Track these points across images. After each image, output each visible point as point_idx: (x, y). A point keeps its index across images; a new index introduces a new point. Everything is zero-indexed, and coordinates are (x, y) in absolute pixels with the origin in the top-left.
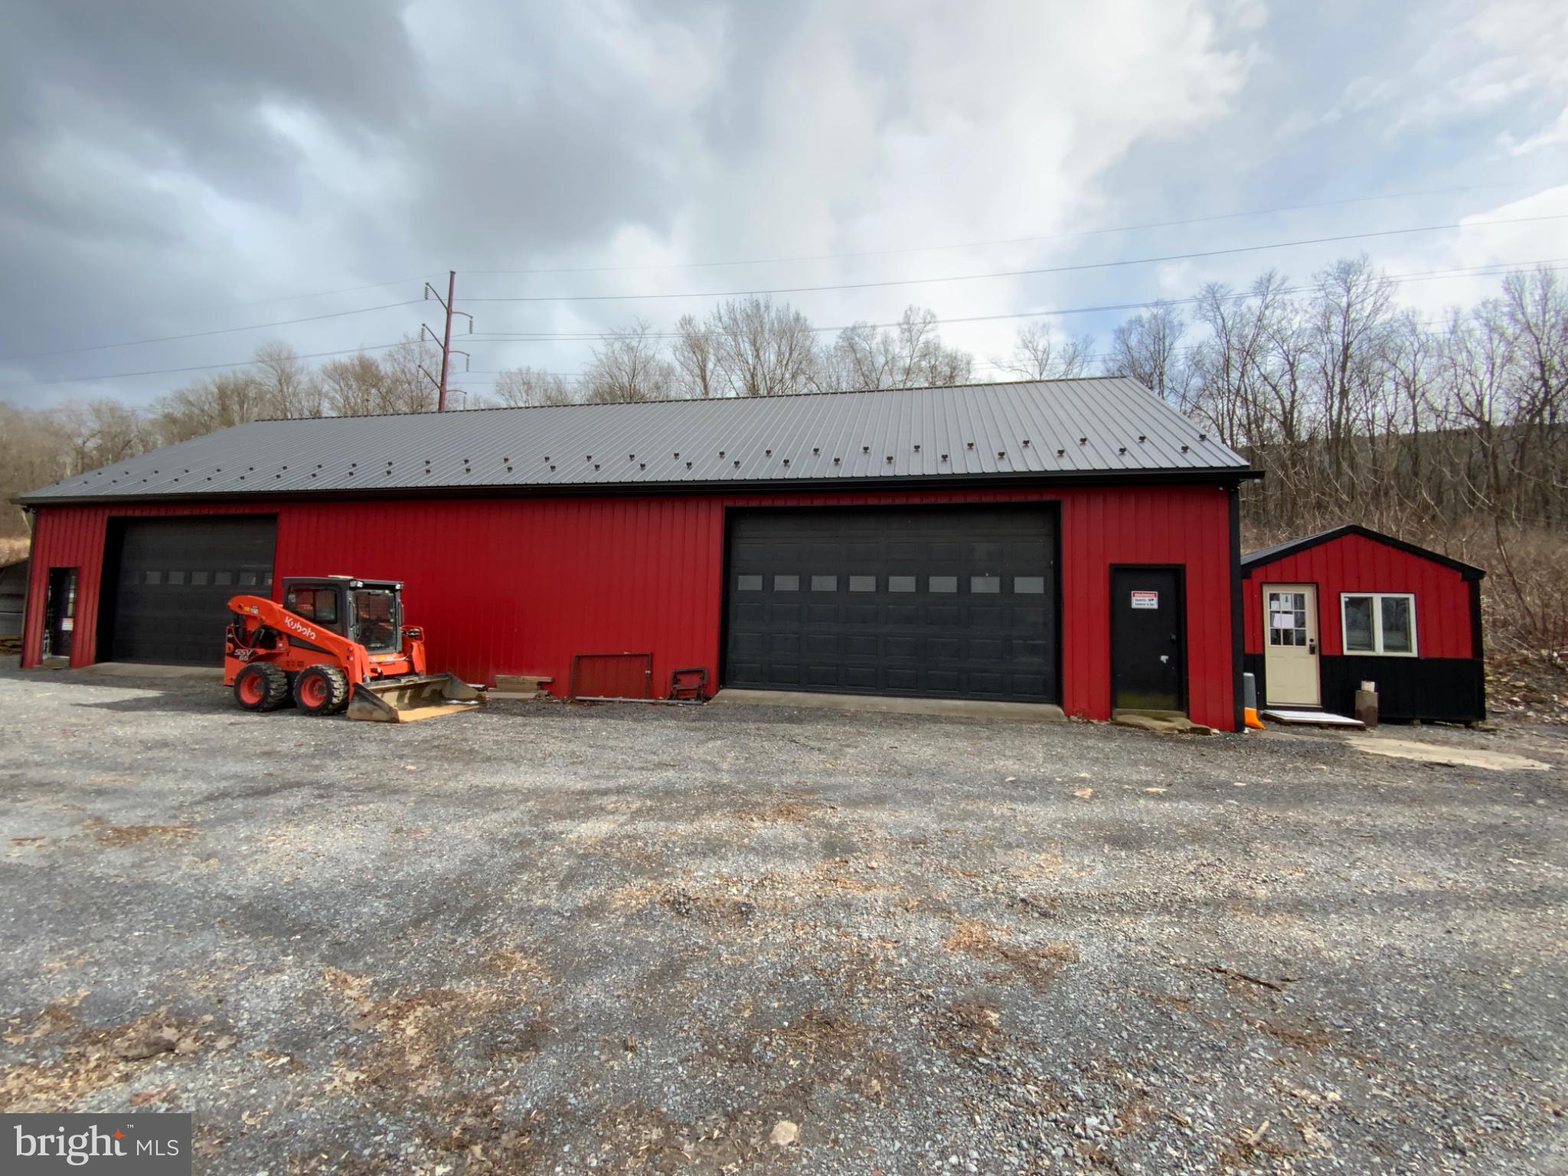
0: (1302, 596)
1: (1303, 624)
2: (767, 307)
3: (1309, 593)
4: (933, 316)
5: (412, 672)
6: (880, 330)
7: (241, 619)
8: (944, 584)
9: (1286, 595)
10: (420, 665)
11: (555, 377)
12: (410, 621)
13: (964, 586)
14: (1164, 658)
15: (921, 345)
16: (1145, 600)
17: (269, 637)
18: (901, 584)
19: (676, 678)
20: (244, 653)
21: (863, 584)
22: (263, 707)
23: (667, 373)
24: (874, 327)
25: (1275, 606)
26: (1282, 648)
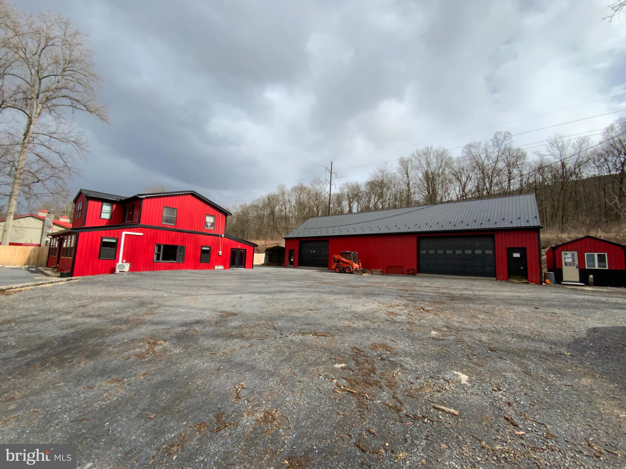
0: (574, 254)
1: (574, 261)
2: (431, 148)
3: (576, 253)
4: (509, 134)
5: (360, 268)
6: (483, 144)
7: (334, 258)
8: (468, 252)
9: (569, 254)
10: (361, 267)
11: (356, 183)
12: (358, 259)
13: (473, 252)
14: (522, 268)
15: (503, 147)
16: (517, 255)
17: (339, 261)
18: (459, 252)
19: (408, 271)
20: (335, 264)
21: (449, 252)
22: (340, 272)
23: (394, 177)
24: (480, 143)
25: (566, 256)
26: (568, 267)
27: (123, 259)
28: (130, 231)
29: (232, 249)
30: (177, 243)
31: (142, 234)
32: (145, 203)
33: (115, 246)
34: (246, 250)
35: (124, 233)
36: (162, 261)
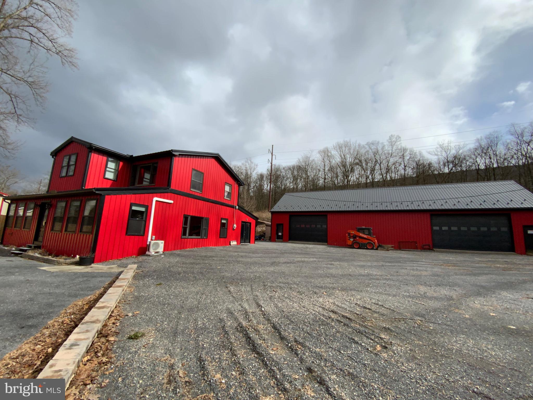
16: (531, 232)
19: (423, 246)
21: (464, 229)
24: (379, 142)
27: (152, 235)
28: (160, 197)
29: (242, 222)
30: (203, 215)
31: (172, 202)
32: (176, 162)
33: (144, 216)
34: (250, 223)
35: (155, 199)
36: (190, 237)
